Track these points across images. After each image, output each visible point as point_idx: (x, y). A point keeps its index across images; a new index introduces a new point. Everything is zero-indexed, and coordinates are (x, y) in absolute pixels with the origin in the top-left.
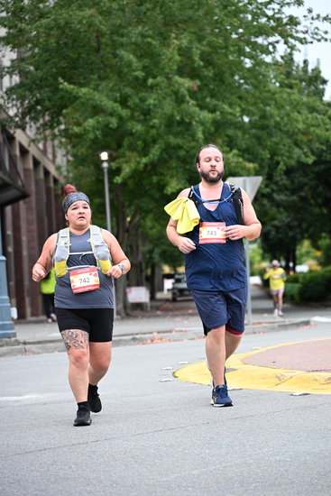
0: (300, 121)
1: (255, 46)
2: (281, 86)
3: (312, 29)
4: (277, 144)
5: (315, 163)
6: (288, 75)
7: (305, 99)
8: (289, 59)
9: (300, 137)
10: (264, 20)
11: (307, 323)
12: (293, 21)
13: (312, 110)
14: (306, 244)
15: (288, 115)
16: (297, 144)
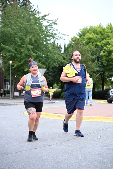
0: (56, 57)
1: (46, 39)
2: (52, 49)
3: (59, 36)
4: (50, 62)
5: (58, 66)
6: (54, 46)
7: (57, 52)
8: (54, 43)
9: (55, 60)
10: (49, 34)
11: (54, 102)
12: (55, 34)
13: (59, 54)
14: (56, 84)
15: (53, 55)
16: (55, 62)
